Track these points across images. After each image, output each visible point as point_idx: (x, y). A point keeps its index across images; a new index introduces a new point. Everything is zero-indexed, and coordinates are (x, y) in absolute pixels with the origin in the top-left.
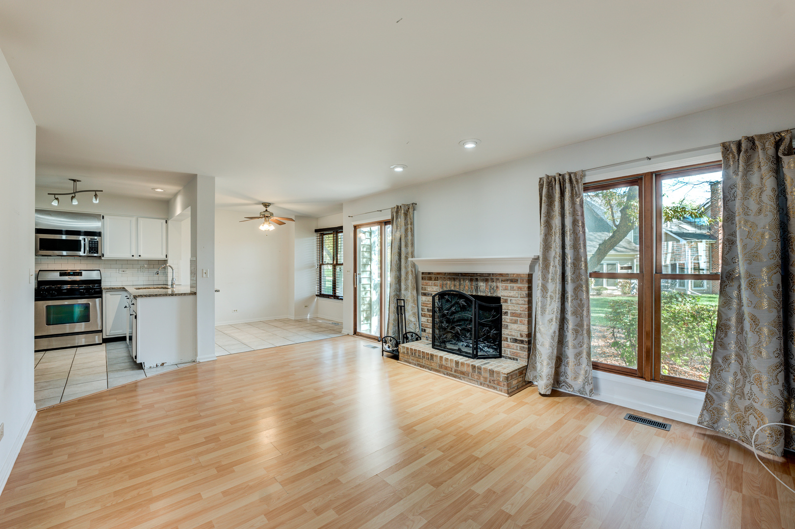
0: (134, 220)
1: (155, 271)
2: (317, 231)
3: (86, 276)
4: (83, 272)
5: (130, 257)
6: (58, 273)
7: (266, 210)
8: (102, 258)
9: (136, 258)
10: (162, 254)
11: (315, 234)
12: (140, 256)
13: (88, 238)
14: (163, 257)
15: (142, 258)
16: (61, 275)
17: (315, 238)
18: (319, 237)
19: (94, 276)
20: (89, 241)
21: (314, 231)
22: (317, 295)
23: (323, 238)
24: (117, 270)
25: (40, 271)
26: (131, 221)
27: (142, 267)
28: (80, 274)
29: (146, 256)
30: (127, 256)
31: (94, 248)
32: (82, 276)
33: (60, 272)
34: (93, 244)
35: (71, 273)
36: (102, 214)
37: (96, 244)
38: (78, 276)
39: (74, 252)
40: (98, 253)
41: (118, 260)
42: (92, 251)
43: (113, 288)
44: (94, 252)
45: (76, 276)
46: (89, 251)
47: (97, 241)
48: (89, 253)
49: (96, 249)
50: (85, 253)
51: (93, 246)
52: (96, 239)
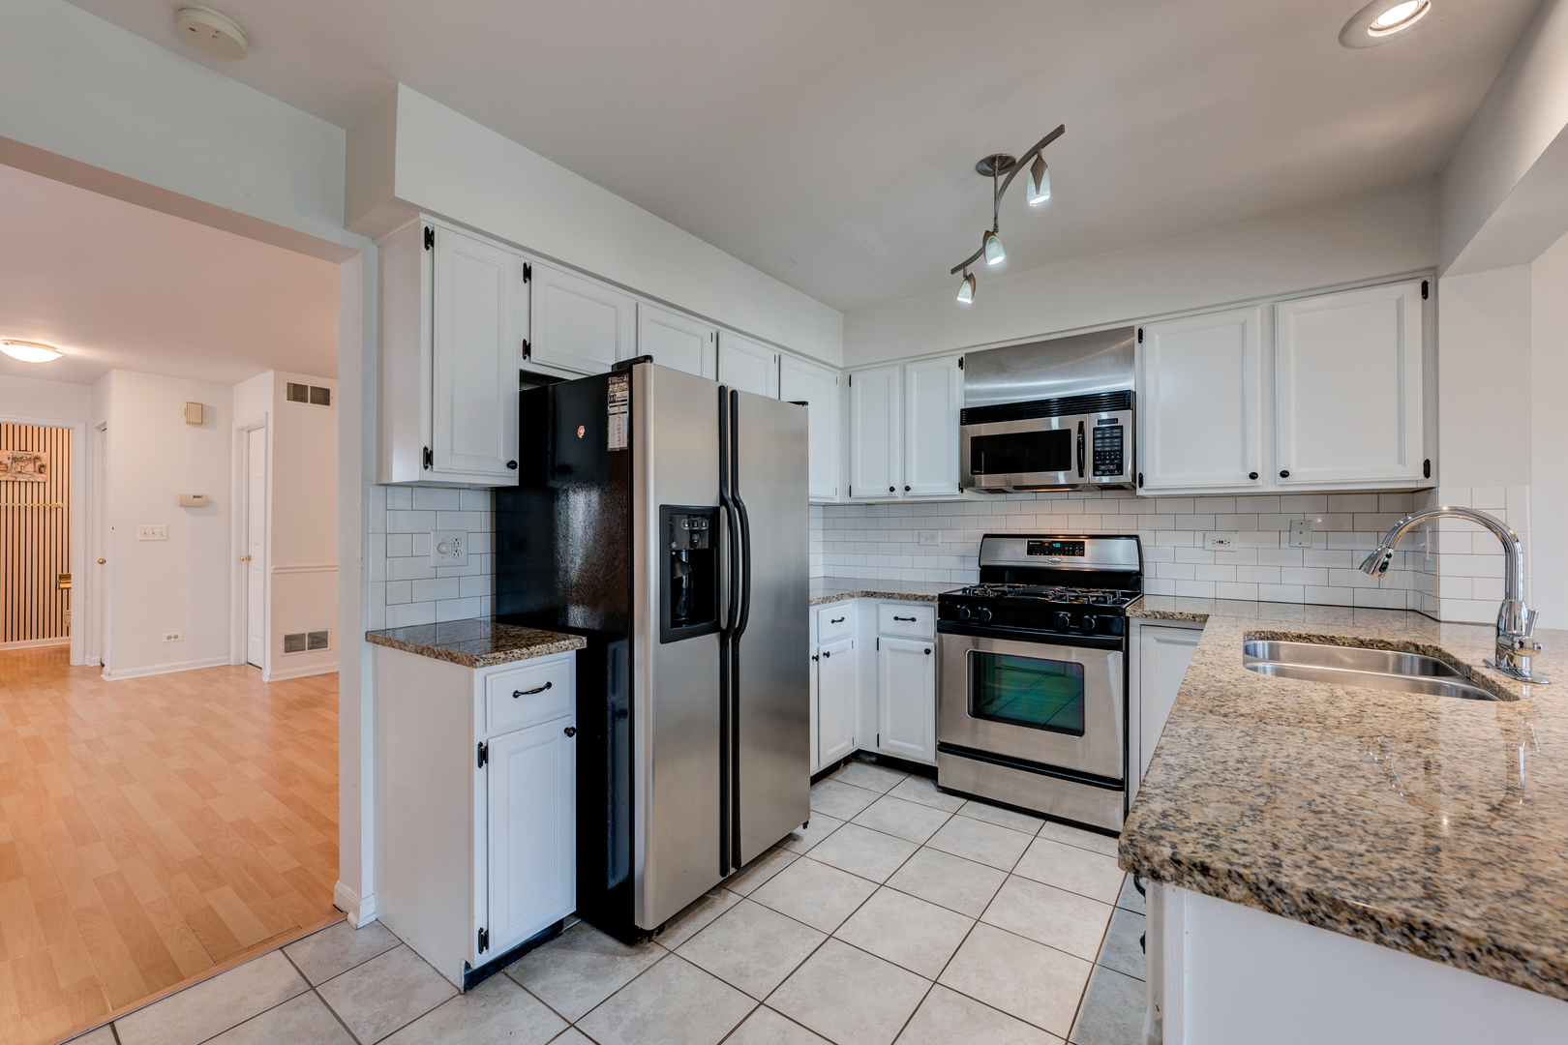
0: (1256, 316)
1: (1365, 546)
3: (1093, 558)
4: (1089, 545)
5: (1245, 485)
6: (1022, 547)
8: (1141, 491)
9: (1268, 484)
10: (1401, 460)
12: (1285, 474)
13: (1092, 420)
14: (1409, 475)
15: (1296, 483)
16: (1032, 550)
19: (1119, 557)
20: (1095, 430)
24: (1199, 536)
25: (987, 537)
26: (1244, 326)
27: (1298, 528)
28: (1074, 547)
29: (1313, 472)
30: (1228, 476)
31: (1110, 458)
32: (1083, 555)
33: (1029, 542)
34: (1107, 440)
35: (1058, 545)
36: (1137, 325)
37: (1117, 438)
38: (1073, 555)
39: (1052, 474)
40: (1122, 474)
41: (1202, 496)
42: (1103, 467)
43: (1164, 616)
44: (1109, 470)
45: (1069, 555)
46: (1096, 468)
47: (1121, 427)
48: (1094, 475)
49: (1116, 459)
50: (1081, 474)
51: (1107, 449)
52: (1116, 420)
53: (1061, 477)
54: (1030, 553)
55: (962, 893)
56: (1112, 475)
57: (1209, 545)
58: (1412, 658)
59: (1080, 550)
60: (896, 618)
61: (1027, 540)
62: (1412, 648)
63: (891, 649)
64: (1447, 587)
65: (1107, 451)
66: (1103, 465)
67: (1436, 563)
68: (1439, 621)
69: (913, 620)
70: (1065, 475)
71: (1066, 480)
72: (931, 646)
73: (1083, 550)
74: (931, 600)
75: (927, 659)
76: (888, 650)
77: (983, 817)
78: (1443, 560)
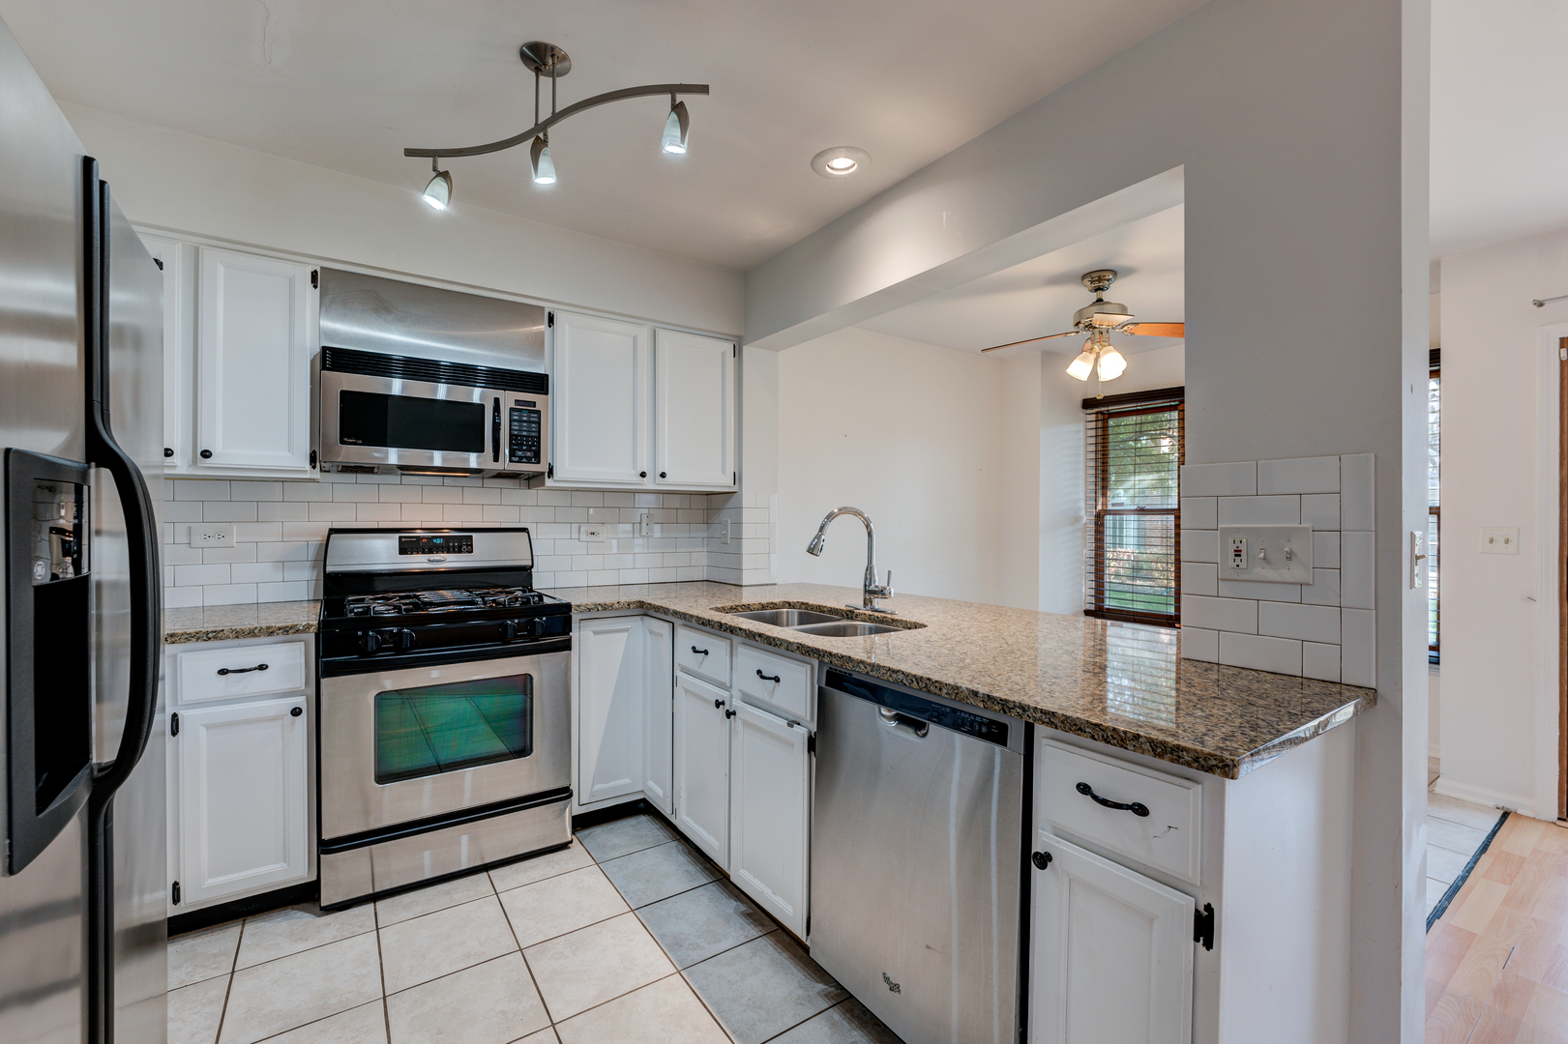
0: (643, 333)
2: (1088, 404)
3: (485, 553)
4: (476, 539)
5: (633, 481)
6: (393, 541)
7: (1100, 300)
8: (549, 482)
9: (651, 482)
10: (724, 471)
11: (1081, 413)
12: (663, 475)
13: (509, 399)
14: (727, 482)
15: (670, 483)
16: (406, 548)
17: (1081, 426)
18: (1093, 425)
19: (511, 551)
20: (512, 410)
21: (1079, 403)
22: (1087, 613)
23: (1105, 428)
24: (575, 527)
25: (332, 531)
26: (636, 339)
27: (647, 520)
28: (460, 542)
29: (681, 475)
30: (624, 475)
31: (528, 443)
32: (472, 552)
33: (400, 538)
34: (525, 424)
35: (438, 541)
36: (548, 307)
37: (534, 422)
38: (460, 552)
39: (464, 455)
40: (539, 462)
41: (578, 490)
42: (520, 453)
43: (605, 607)
44: (527, 458)
45: (454, 552)
46: (512, 454)
47: (538, 412)
48: (511, 461)
49: (534, 446)
50: (496, 459)
51: (525, 433)
52: (534, 404)
53: (473, 460)
54: (403, 550)
55: (503, 1012)
56: (529, 463)
57: (583, 537)
58: (788, 612)
59: (468, 546)
60: (223, 672)
61: (397, 535)
62: (787, 605)
63: (208, 727)
64: (747, 562)
65: (524, 436)
66: (520, 450)
67: (739, 546)
68: (741, 586)
69: (262, 667)
70: (478, 457)
71: (478, 464)
72: (300, 701)
73: (471, 545)
74: (303, 631)
75: (293, 724)
76: (203, 730)
77: (419, 911)
78: (746, 544)
